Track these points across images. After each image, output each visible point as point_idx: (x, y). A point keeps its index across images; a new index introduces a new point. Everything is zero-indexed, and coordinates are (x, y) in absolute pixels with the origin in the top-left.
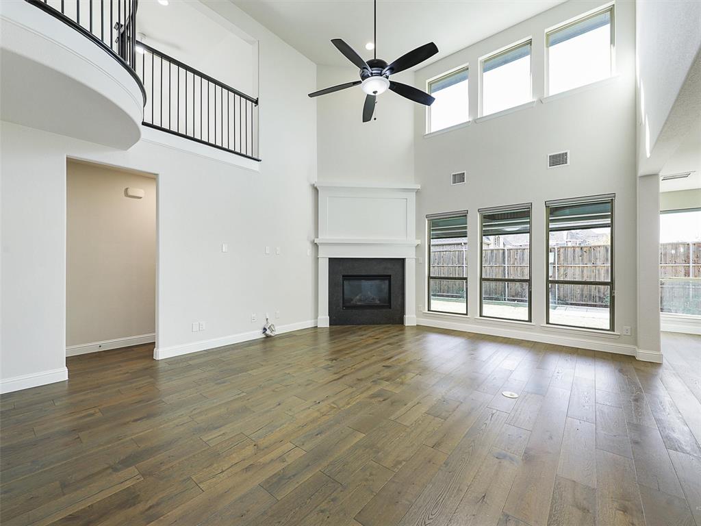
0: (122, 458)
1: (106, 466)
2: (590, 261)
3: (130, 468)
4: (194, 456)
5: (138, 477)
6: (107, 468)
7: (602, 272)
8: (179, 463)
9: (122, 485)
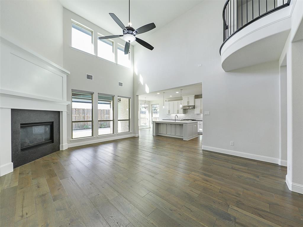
0: (228, 221)
1: (237, 225)
2: (78, 114)
3: (230, 213)
4: (209, 195)
5: (231, 207)
6: (237, 223)
7: (82, 118)
8: (215, 198)
9: (237, 210)
